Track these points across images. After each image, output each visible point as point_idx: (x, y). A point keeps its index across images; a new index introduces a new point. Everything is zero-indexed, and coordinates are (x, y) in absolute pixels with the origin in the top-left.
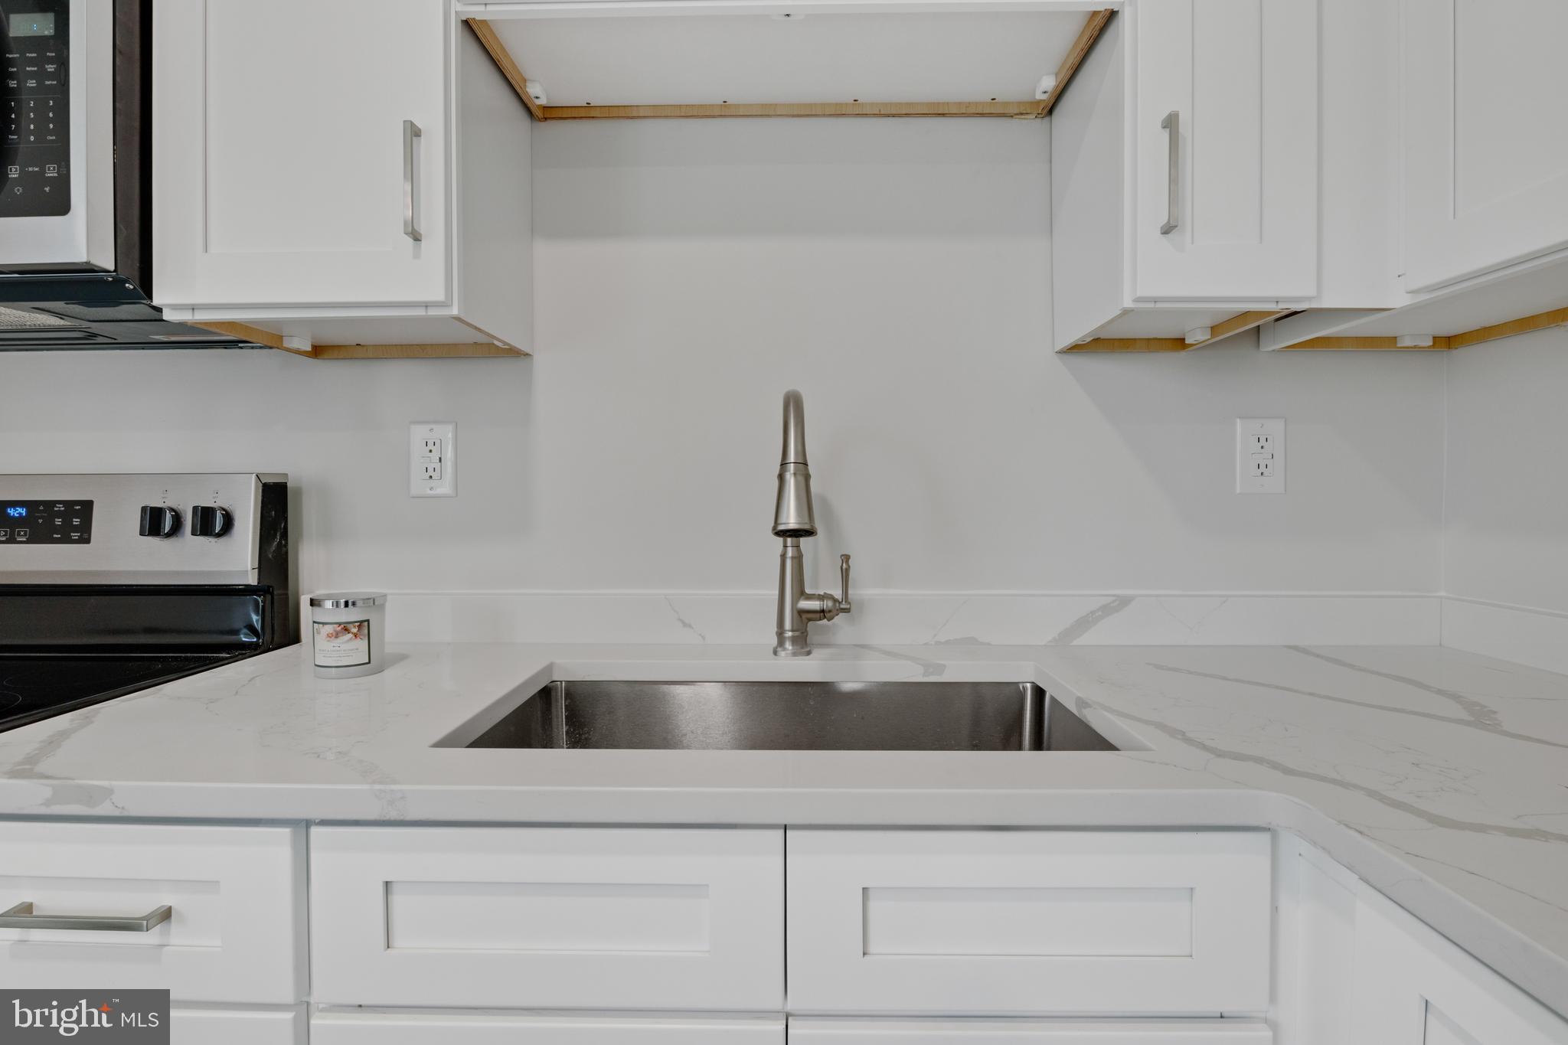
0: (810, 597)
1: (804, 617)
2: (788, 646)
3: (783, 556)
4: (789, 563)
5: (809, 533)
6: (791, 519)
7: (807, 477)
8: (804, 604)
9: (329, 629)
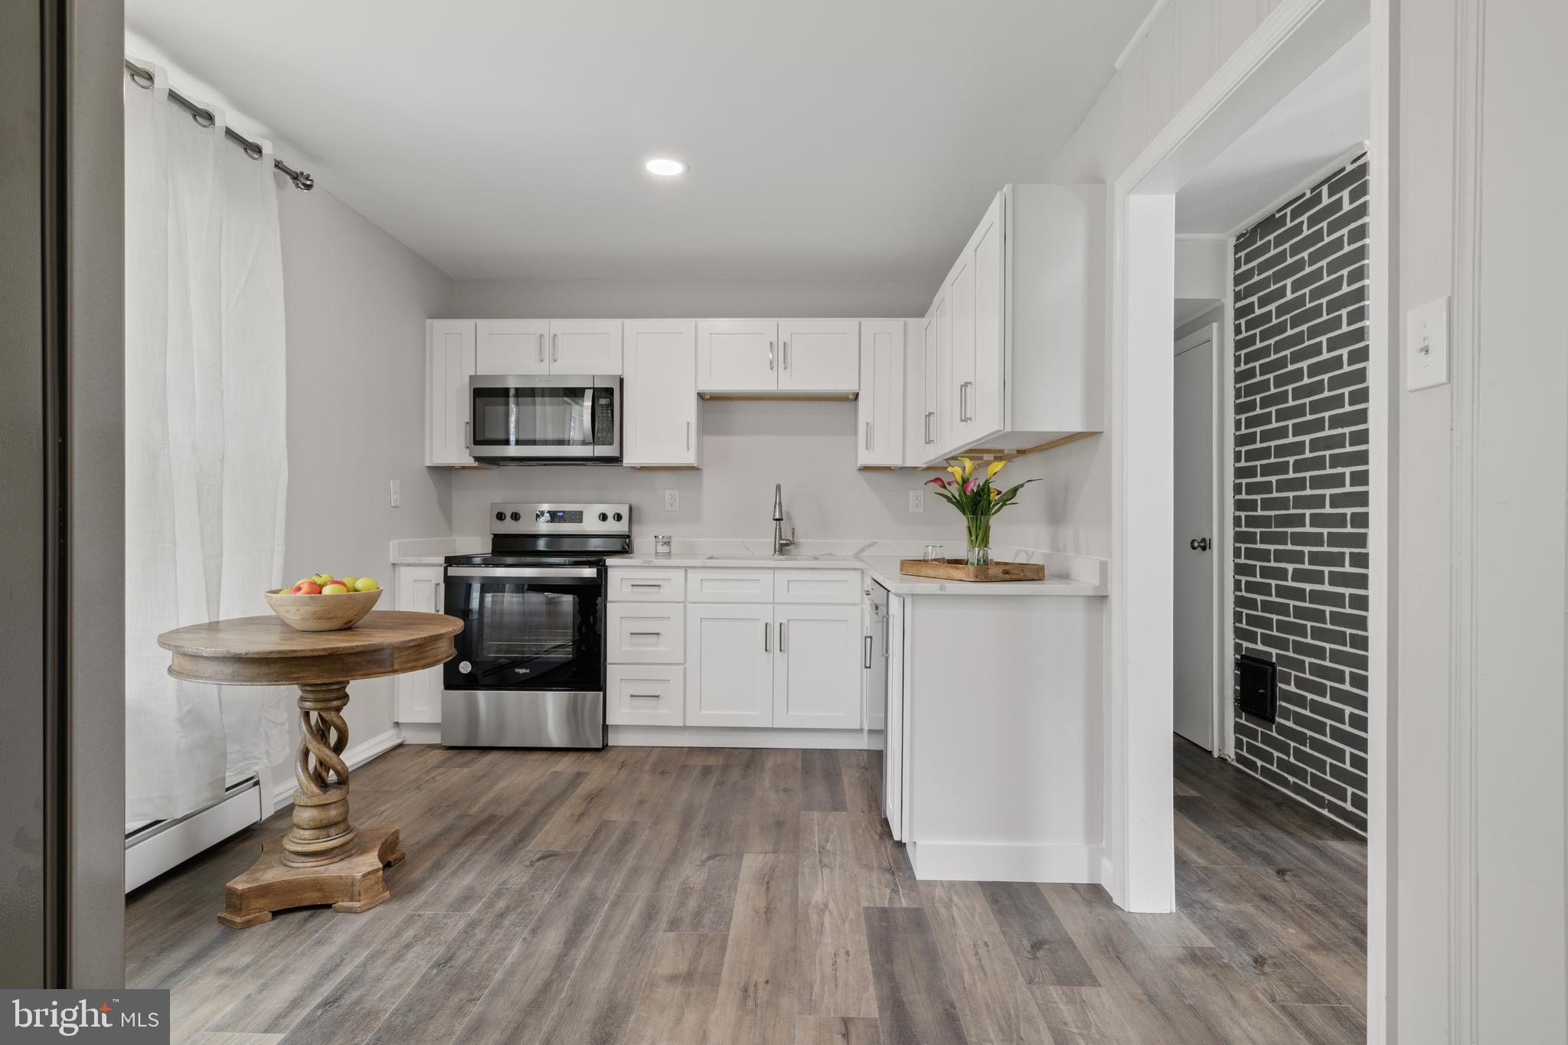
0: (783, 540)
1: (782, 545)
2: (778, 554)
3: (776, 527)
4: (777, 529)
5: (783, 520)
6: (777, 517)
7: (782, 505)
8: (782, 542)
9: (662, 543)
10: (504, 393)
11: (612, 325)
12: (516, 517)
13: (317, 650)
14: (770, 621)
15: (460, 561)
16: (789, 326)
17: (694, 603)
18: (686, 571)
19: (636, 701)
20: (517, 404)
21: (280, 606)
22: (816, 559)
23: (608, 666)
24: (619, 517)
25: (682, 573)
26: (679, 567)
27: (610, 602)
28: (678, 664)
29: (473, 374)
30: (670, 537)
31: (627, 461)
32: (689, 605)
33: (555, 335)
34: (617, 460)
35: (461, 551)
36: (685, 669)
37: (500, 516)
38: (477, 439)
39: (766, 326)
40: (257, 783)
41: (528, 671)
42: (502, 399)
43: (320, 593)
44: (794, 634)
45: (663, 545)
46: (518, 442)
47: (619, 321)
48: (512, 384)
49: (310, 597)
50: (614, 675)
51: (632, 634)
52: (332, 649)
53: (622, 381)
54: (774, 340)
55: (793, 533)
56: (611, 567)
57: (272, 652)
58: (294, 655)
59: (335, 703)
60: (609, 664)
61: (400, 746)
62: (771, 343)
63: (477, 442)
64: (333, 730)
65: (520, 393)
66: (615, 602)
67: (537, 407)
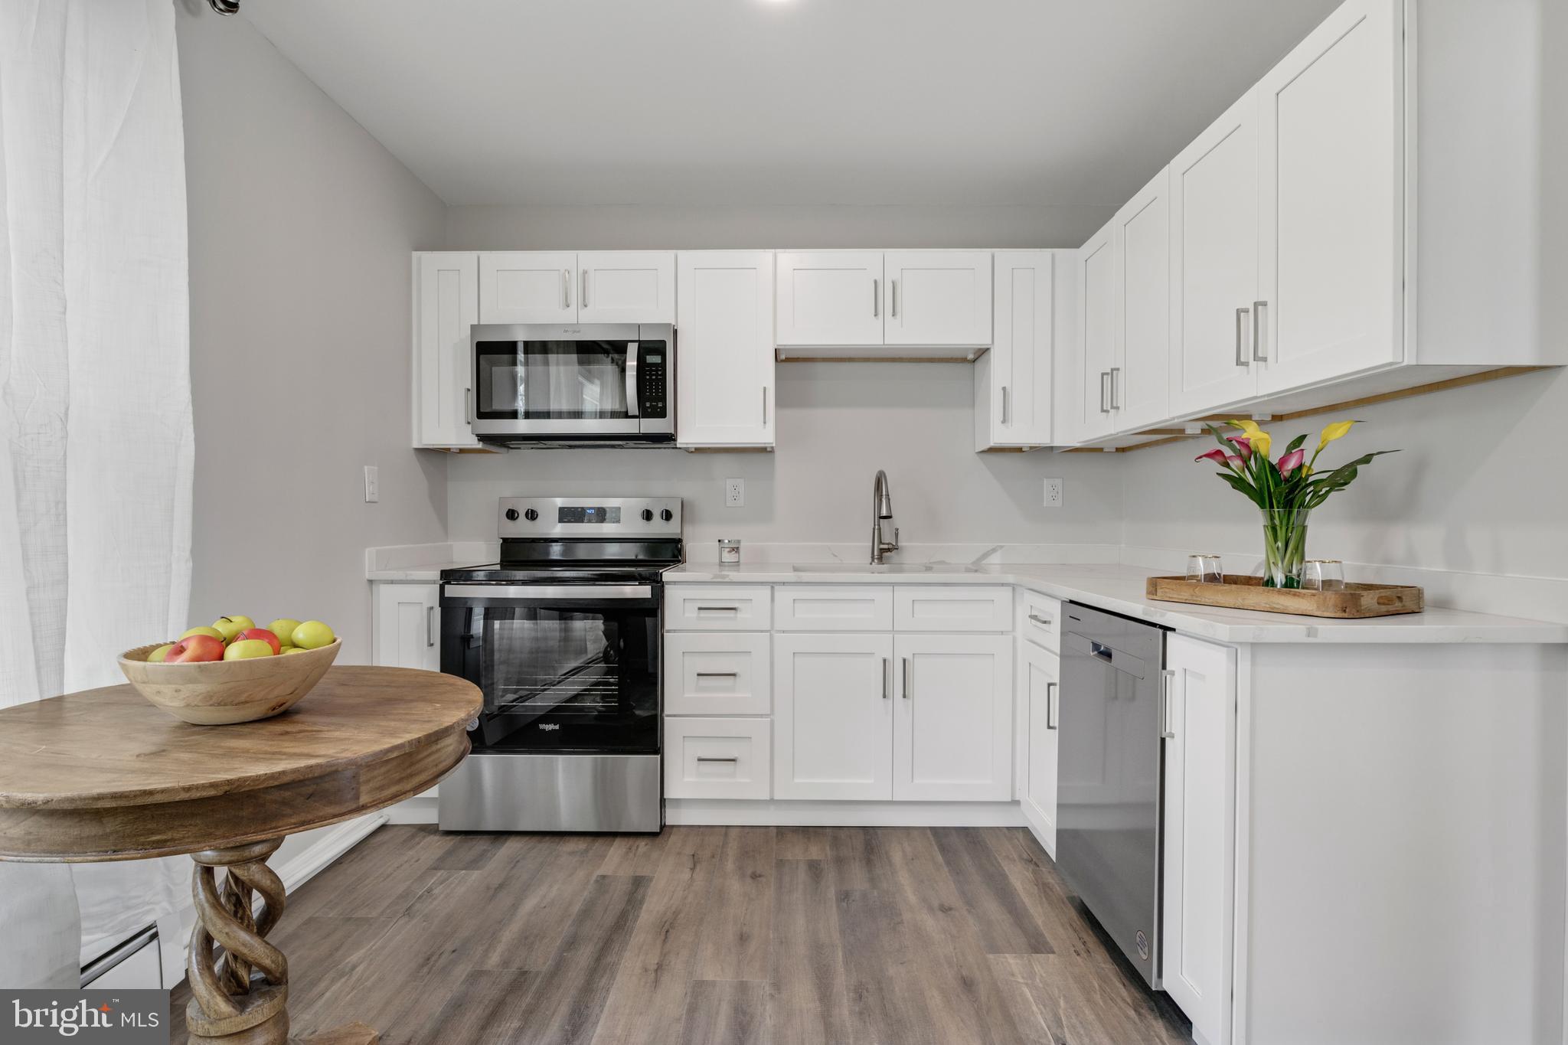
0: (884, 544)
1: (882, 551)
2: (876, 561)
3: (874, 529)
4: (876, 531)
5: (890, 517)
6: (884, 513)
7: (889, 499)
8: (882, 546)
9: (728, 549)
10: (510, 348)
11: (662, 258)
12: (532, 515)
13: (197, 788)
14: (889, 656)
15: (461, 577)
16: (899, 259)
17: (784, 632)
18: (772, 588)
19: (707, 767)
20: (527, 363)
21: (144, 683)
22: (928, 569)
23: (665, 718)
24: (668, 516)
25: (767, 591)
26: (762, 583)
27: (668, 631)
28: (761, 716)
29: (476, 323)
30: (739, 542)
31: (682, 440)
32: (777, 636)
33: (585, 272)
34: (668, 439)
35: (459, 562)
36: (772, 723)
37: (512, 515)
38: (482, 410)
39: (869, 259)
40: (155, 936)
41: (557, 727)
42: (506, 357)
43: (221, 658)
44: (920, 671)
45: (730, 552)
46: (528, 415)
47: (671, 253)
48: (520, 337)
49: (200, 666)
50: (674, 731)
51: (699, 675)
52: (229, 782)
53: (675, 332)
54: (879, 278)
55: (897, 535)
56: (669, 583)
57: (100, 797)
58: (149, 800)
59: (257, 850)
60: (668, 716)
61: (383, 827)
62: (876, 282)
63: (481, 415)
64: (255, 894)
65: (530, 347)
66: (675, 631)
67: (551, 368)
